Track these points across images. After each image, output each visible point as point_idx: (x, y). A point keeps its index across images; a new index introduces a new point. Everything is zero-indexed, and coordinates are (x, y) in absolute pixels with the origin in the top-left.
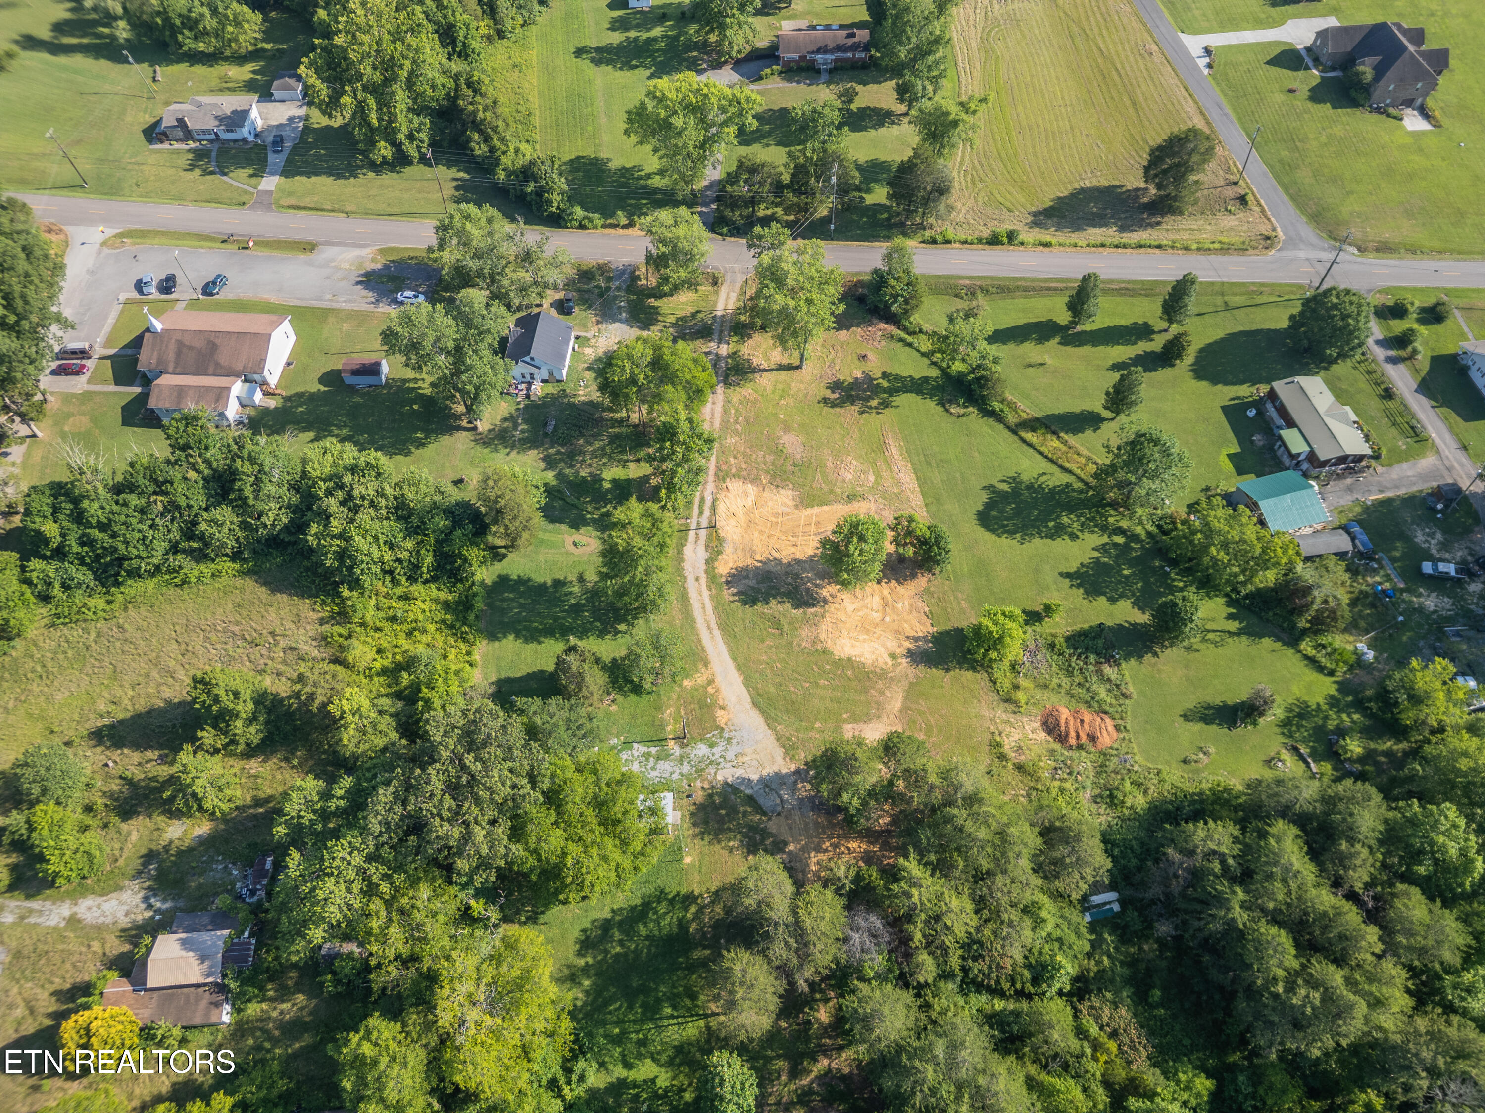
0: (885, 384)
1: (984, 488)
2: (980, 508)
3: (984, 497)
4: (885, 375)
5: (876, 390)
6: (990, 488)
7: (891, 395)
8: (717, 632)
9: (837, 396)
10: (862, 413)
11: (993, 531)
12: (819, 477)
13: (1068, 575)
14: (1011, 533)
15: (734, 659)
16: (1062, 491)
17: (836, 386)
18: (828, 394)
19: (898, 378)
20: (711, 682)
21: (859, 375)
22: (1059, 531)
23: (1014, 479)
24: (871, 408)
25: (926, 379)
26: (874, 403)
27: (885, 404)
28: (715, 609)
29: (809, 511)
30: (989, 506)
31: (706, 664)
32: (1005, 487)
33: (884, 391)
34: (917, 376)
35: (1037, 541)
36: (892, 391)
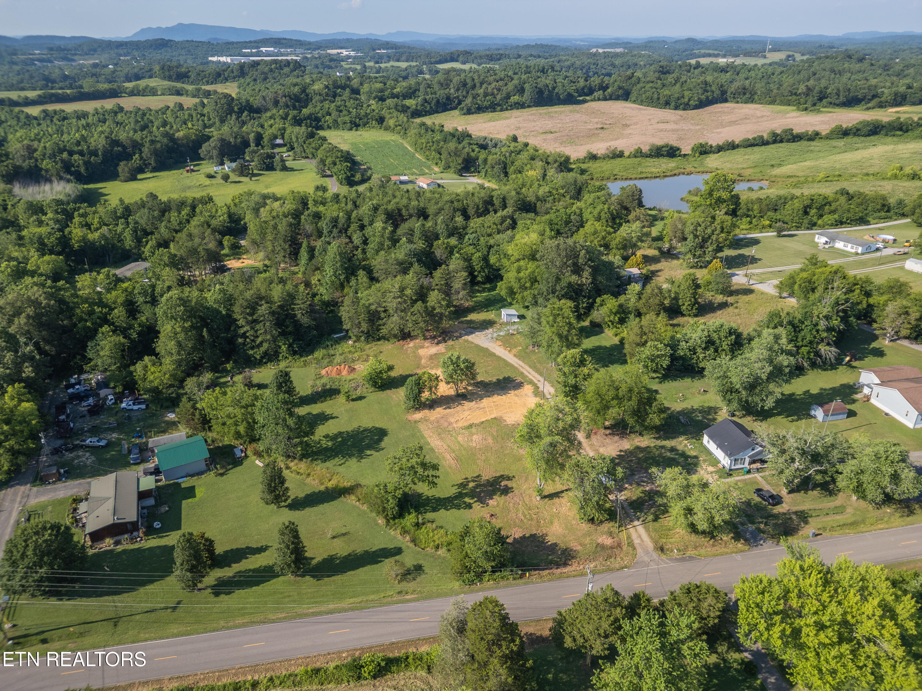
0: (467, 500)
1: (383, 449)
2: (385, 438)
3: (383, 444)
4: (469, 506)
5: (473, 494)
6: (378, 450)
7: (460, 493)
8: (516, 365)
9: (503, 484)
10: (478, 476)
11: (377, 429)
12: (495, 434)
13: (333, 418)
14: (365, 430)
15: (504, 360)
16: (329, 457)
17: (506, 491)
18: (509, 484)
19: (458, 507)
20: (510, 351)
21: (491, 502)
22: (333, 438)
23: (362, 458)
24: (473, 481)
25: (434, 510)
26: (471, 485)
27: (463, 485)
28: (522, 373)
29: (493, 416)
30: (380, 440)
31: (515, 356)
32: (368, 452)
33: (466, 495)
34: (442, 511)
35: (350, 429)
36: (460, 496)
